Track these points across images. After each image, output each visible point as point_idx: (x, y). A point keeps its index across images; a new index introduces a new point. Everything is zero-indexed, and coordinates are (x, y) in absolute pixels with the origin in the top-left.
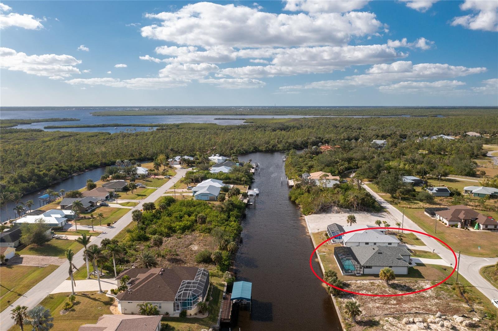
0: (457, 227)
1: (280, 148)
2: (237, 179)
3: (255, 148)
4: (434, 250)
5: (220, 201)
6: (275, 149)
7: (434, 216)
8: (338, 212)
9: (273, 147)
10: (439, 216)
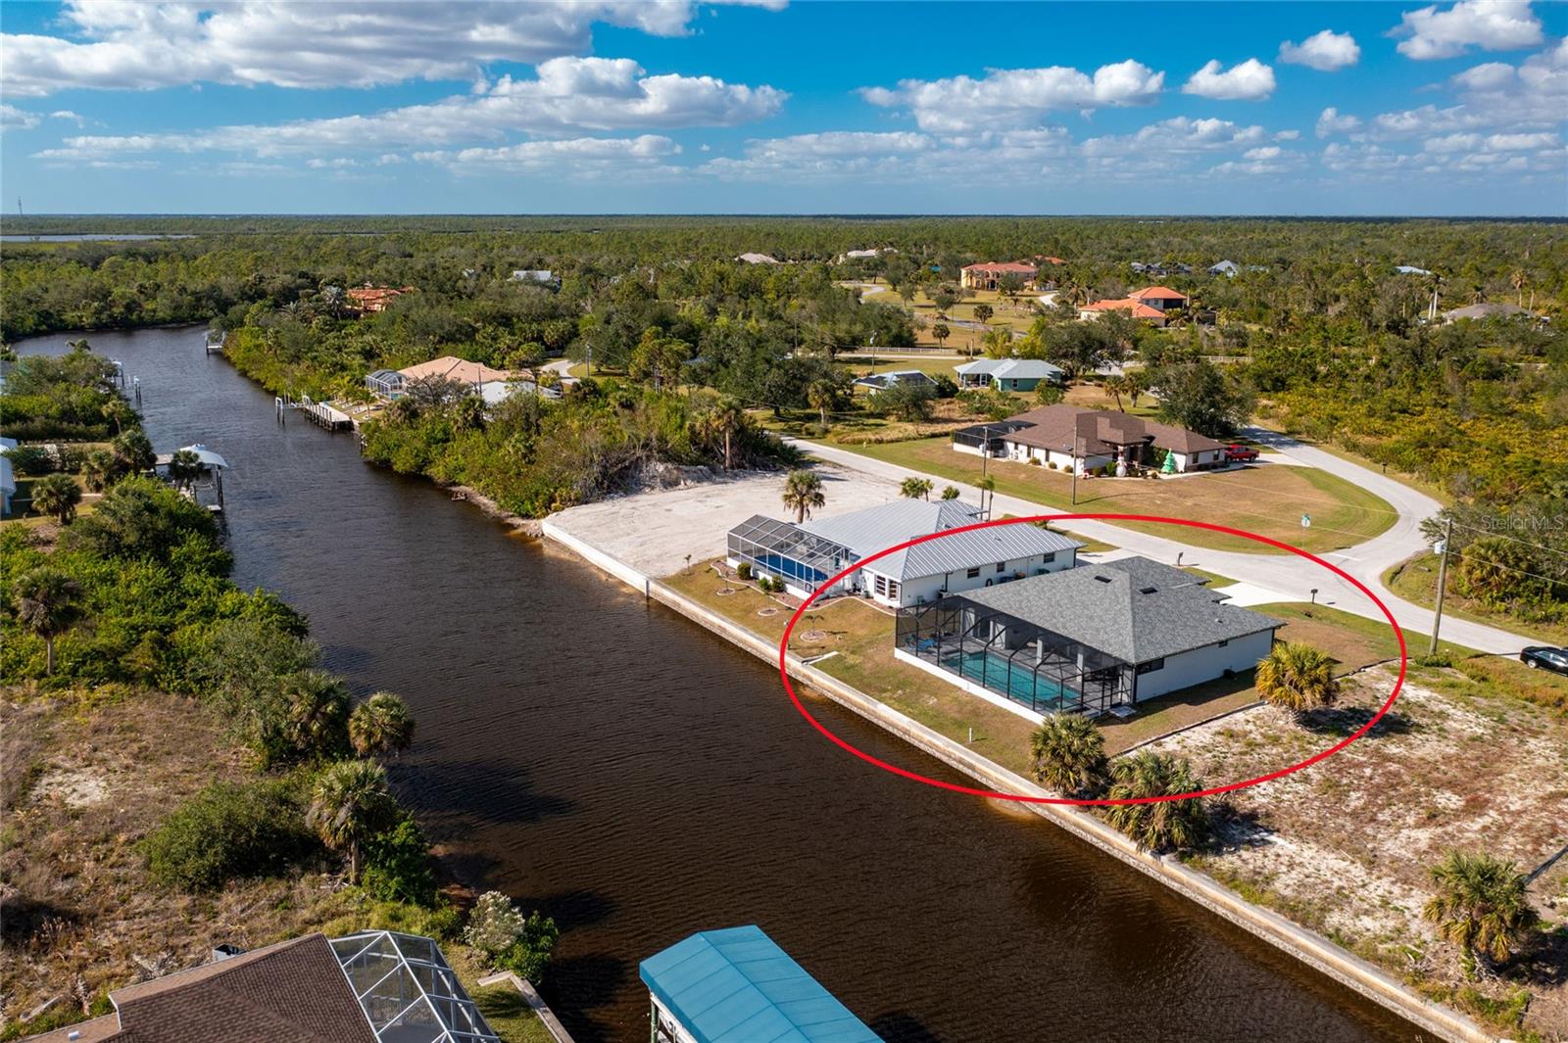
0: (1114, 474)
1: (161, 315)
2: (68, 414)
3: (45, 316)
4: (1181, 555)
5: (53, 511)
6: (141, 318)
7: (1001, 452)
8: (670, 484)
9: (129, 308)
10: (1023, 448)
